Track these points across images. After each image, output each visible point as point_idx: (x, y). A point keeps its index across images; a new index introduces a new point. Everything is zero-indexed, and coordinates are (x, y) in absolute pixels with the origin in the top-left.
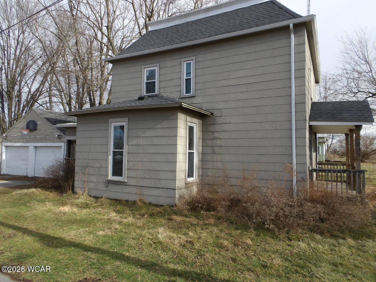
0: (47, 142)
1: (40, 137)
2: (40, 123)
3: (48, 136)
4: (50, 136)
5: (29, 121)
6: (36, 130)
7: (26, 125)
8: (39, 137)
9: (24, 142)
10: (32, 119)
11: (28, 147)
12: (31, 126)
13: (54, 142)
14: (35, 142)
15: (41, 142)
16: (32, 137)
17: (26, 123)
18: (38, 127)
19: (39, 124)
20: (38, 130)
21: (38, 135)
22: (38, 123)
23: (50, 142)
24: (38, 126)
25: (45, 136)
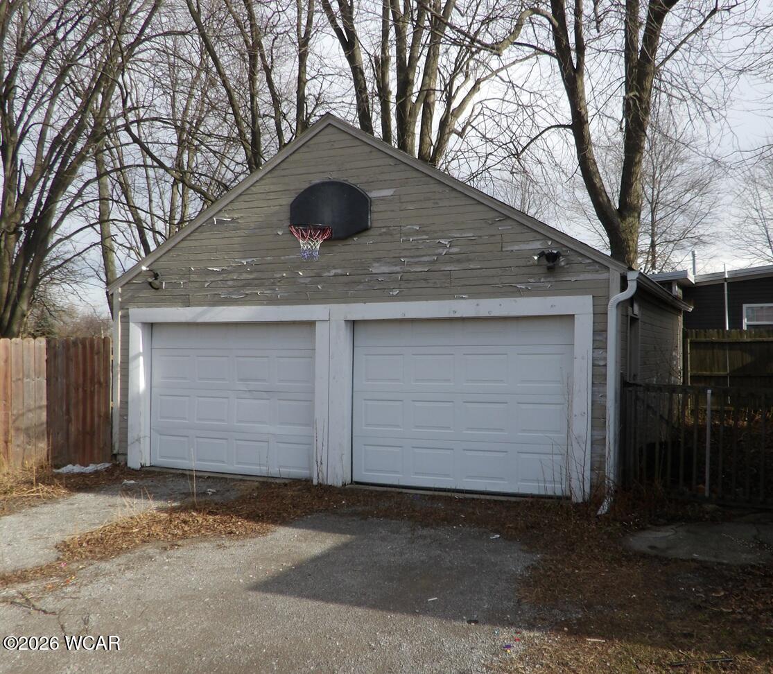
0: (451, 297)
1: (397, 269)
2: (387, 193)
3: (459, 261)
4: (469, 260)
5: (307, 186)
6: (366, 229)
7: (288, 208)
8: (385, 269)
9: (272, 301)
10: (335, 176)
11: (312, 324)
12: (328, 214)
13: (512, 291)
14: (357, 299)
15: (401, 298)
16: (333, 272)
17: (287, 200)
18: (377, 217)
19: (382, 199)
20: (371, 232)
21: (378, 260)
22: (373, 194)
23: (473, 295)
24: (373, 208)
25: (434, 262)
